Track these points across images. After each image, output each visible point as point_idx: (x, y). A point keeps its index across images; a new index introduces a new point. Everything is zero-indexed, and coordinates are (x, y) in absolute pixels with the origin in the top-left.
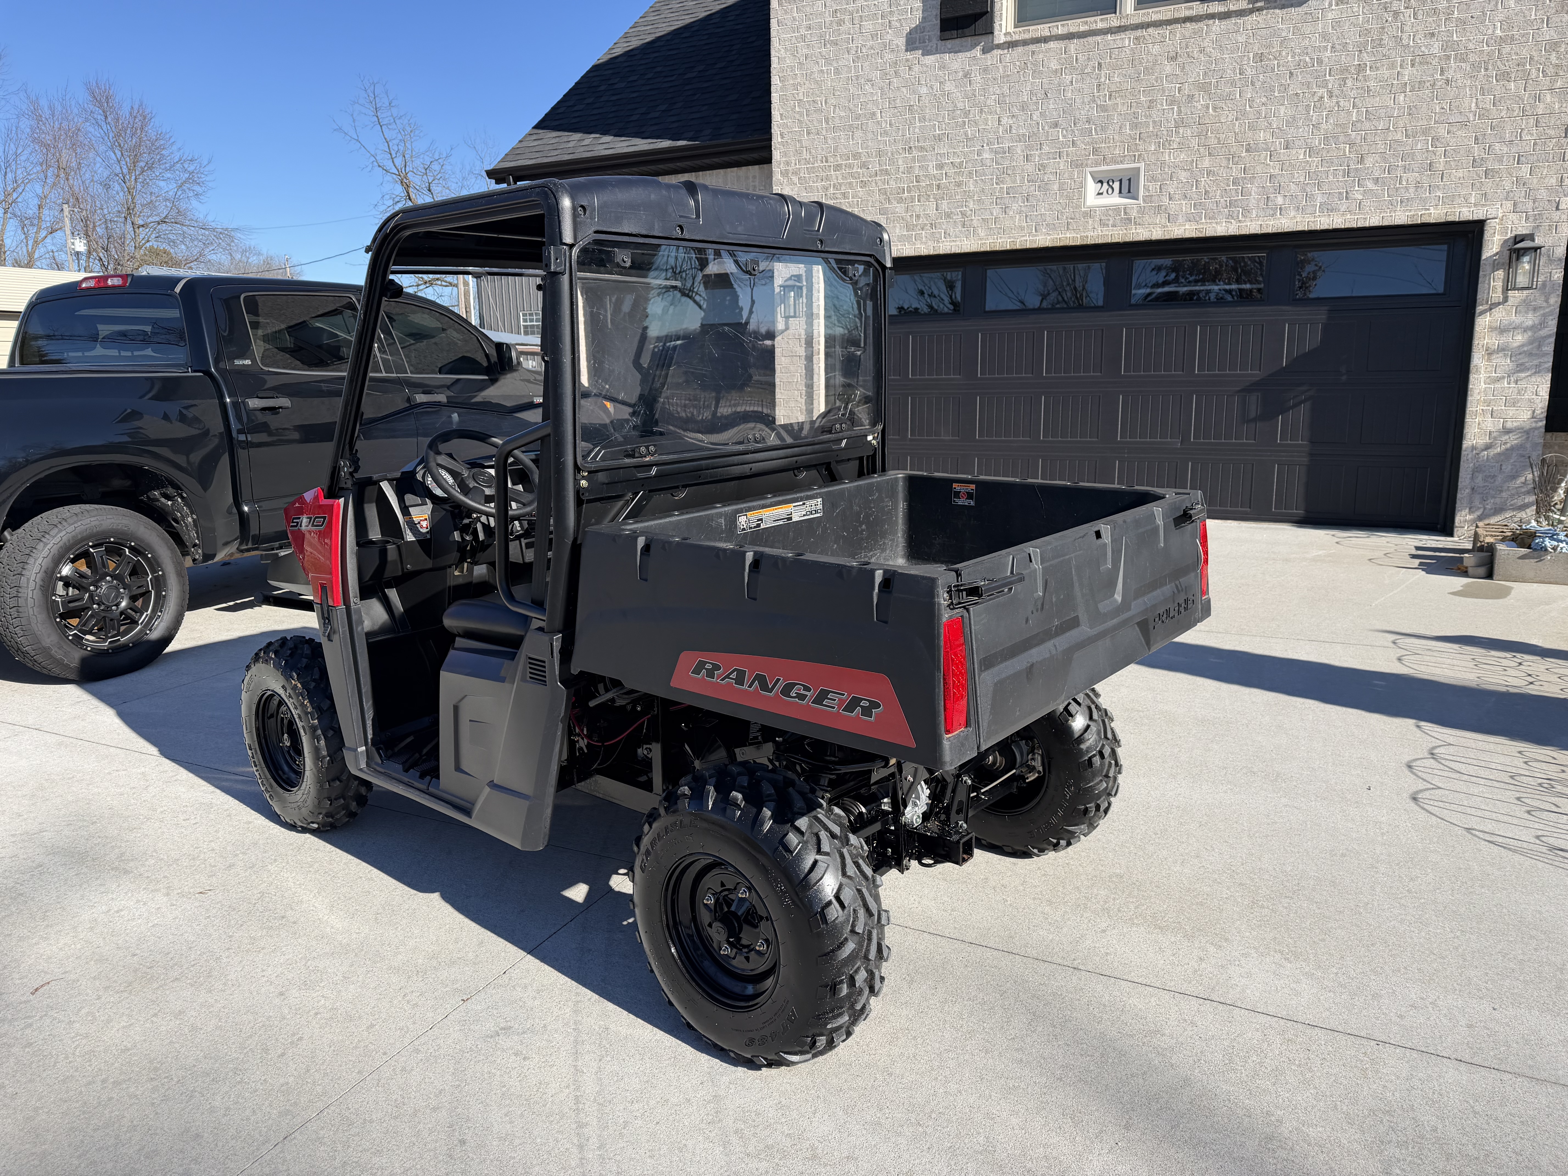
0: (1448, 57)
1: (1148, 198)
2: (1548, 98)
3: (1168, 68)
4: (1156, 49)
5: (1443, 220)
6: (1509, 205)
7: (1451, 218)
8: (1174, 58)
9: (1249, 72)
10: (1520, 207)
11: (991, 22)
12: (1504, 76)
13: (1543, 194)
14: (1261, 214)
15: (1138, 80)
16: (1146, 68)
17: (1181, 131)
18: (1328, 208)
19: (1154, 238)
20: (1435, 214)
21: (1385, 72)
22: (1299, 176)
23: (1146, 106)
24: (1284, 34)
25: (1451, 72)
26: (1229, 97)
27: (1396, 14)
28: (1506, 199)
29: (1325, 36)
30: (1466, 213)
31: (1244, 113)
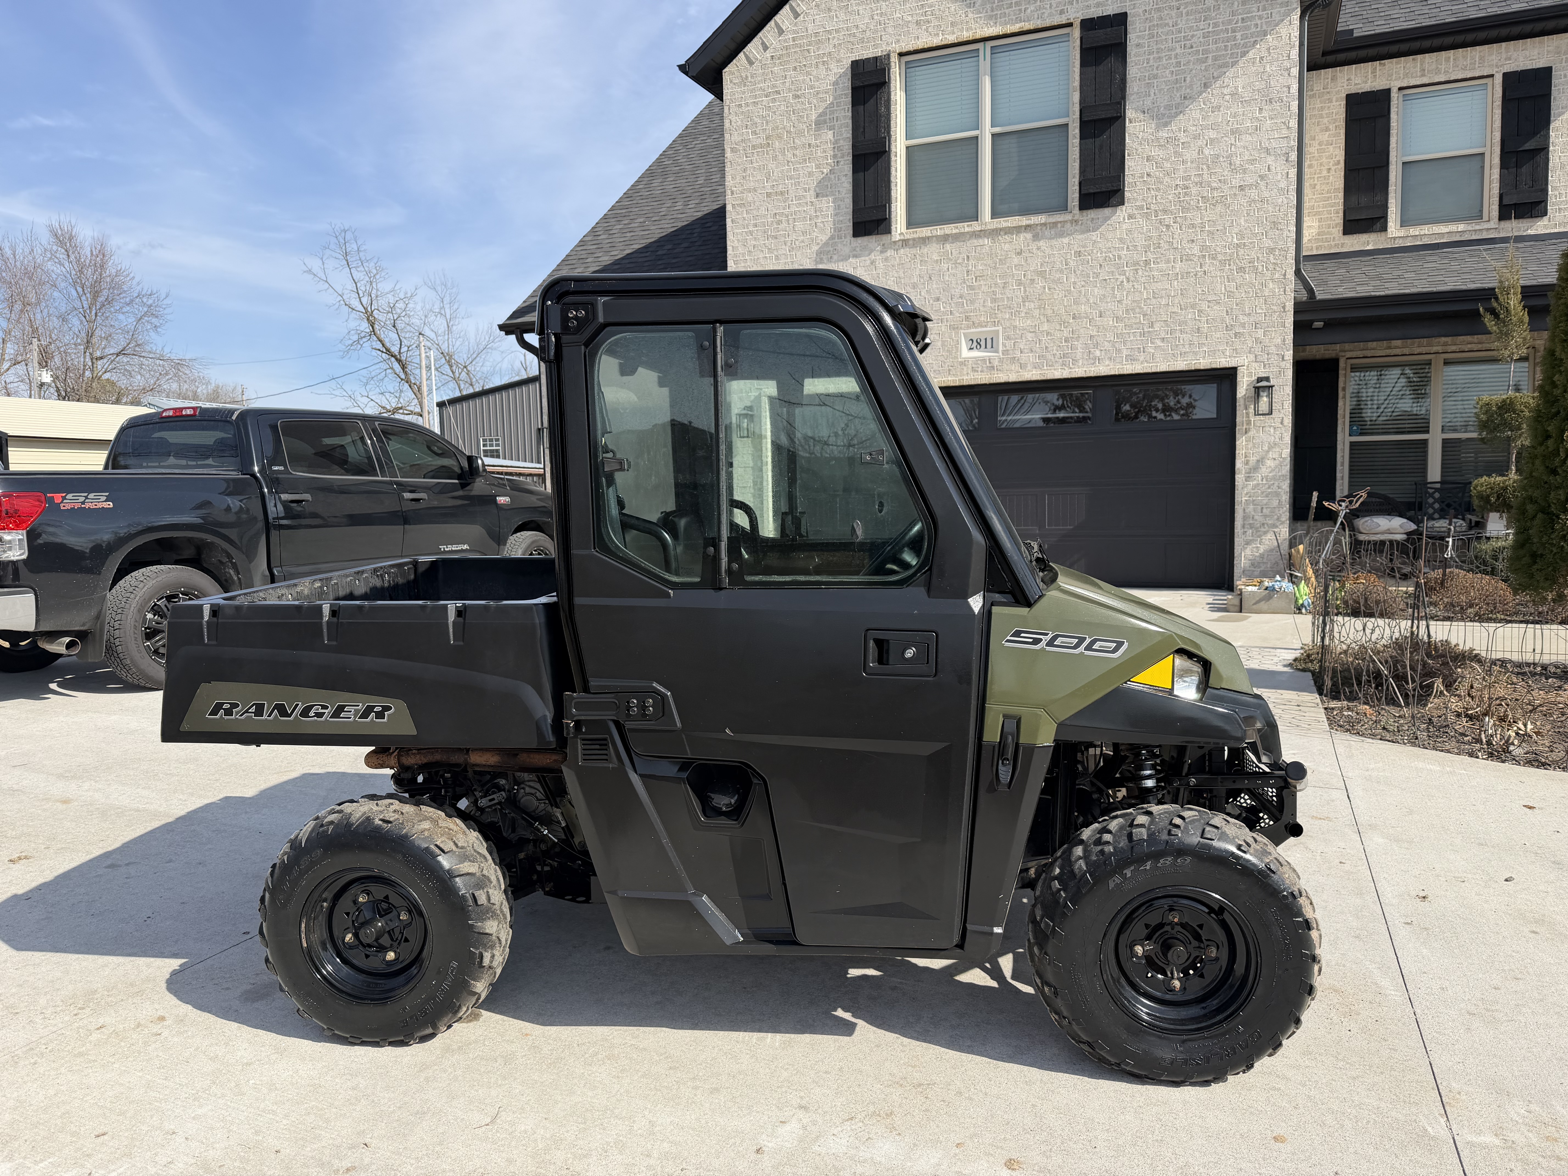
0: (1204, 256)
1: (1005, 352)
2: (1271, 285)
3: (1016, 260)
4: (1006, 247)
5: (1209, 367)
6: (1252, 357)
7: (1214, 366)
8: (1020, 253)
9: (1072, 264)
10: (1259, 358)
11: (890, 225)
12: (1241, 270)
13: (1273, 350)
14: (1085, 362)
15: (995, 268)
16: (1000, 260)
17: (1027, 304)
18: (1131, 359)
19: (1010, 380)
20: (1204, 363)
21: (1163, 265)
22: (1110, 336)
23: (1001, 286)
24: (1094, 238)
25: (1207, 265)
26: (1058, 281)
27: (1168, 226)
28: (1250, 353)
29: (1121, 240)
30: (1223, 362)
31: (1069, 292)
